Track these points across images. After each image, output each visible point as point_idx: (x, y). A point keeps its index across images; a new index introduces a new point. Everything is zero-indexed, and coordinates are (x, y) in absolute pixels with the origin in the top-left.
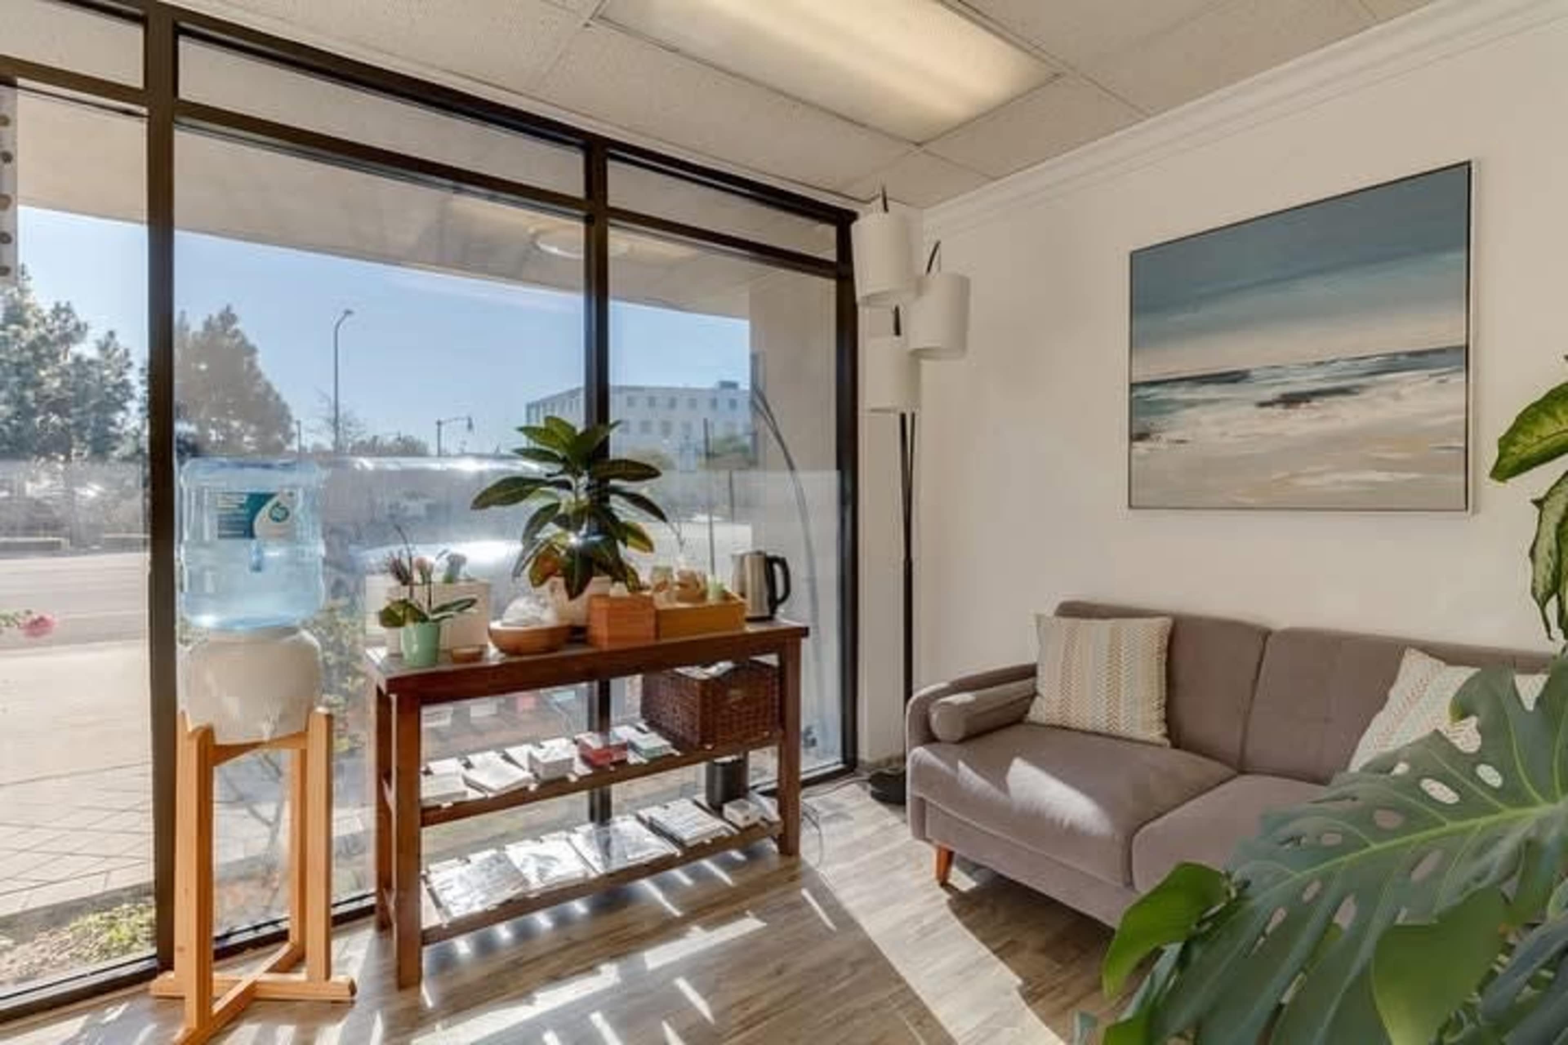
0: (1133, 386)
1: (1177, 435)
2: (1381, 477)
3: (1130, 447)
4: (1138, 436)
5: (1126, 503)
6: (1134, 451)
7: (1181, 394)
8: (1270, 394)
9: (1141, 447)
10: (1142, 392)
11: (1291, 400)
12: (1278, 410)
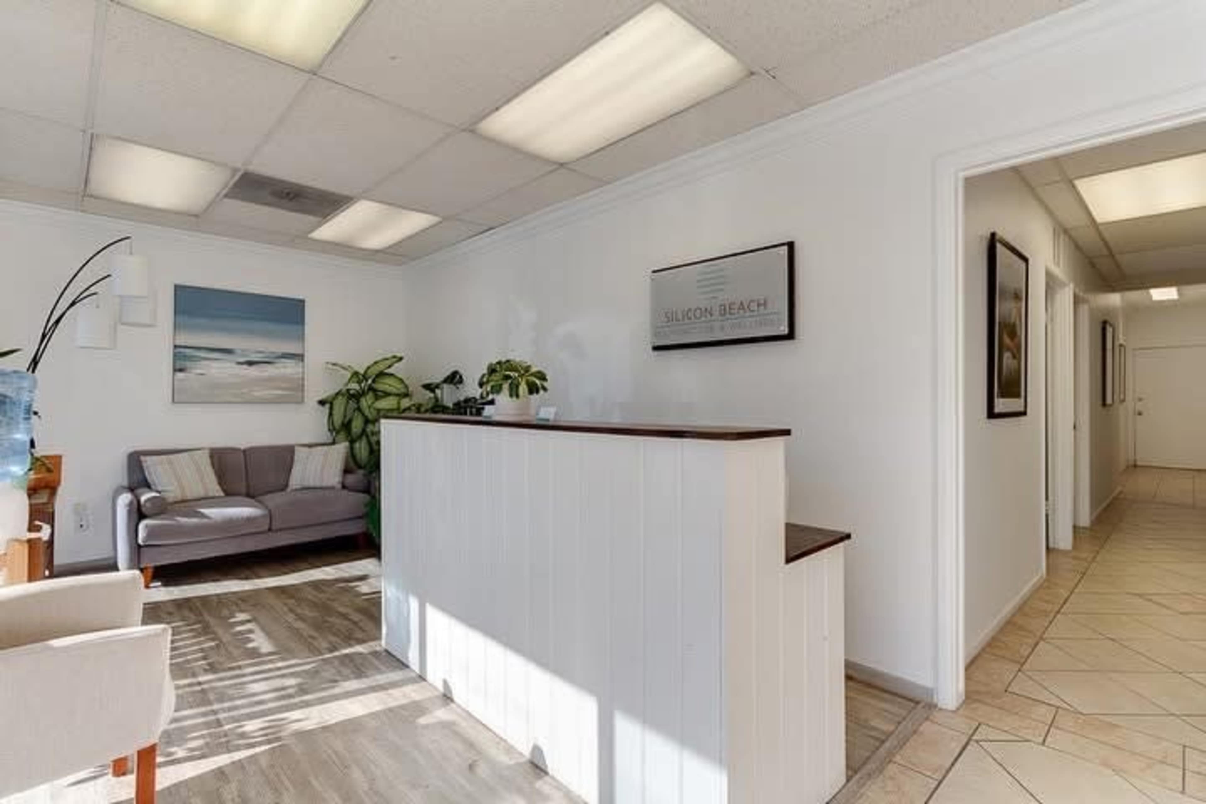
0: (176, 347)
1: (199, 371)
2: (280, 392)
3: (174, 375)
4: (177, 370)
5: (170, 400)
6: (176, 378)
7: (203, 354)
8: (242, 360)
9: (180, 375)
10: (178, 350)
11: (250, 363)
12: (245, 366)
